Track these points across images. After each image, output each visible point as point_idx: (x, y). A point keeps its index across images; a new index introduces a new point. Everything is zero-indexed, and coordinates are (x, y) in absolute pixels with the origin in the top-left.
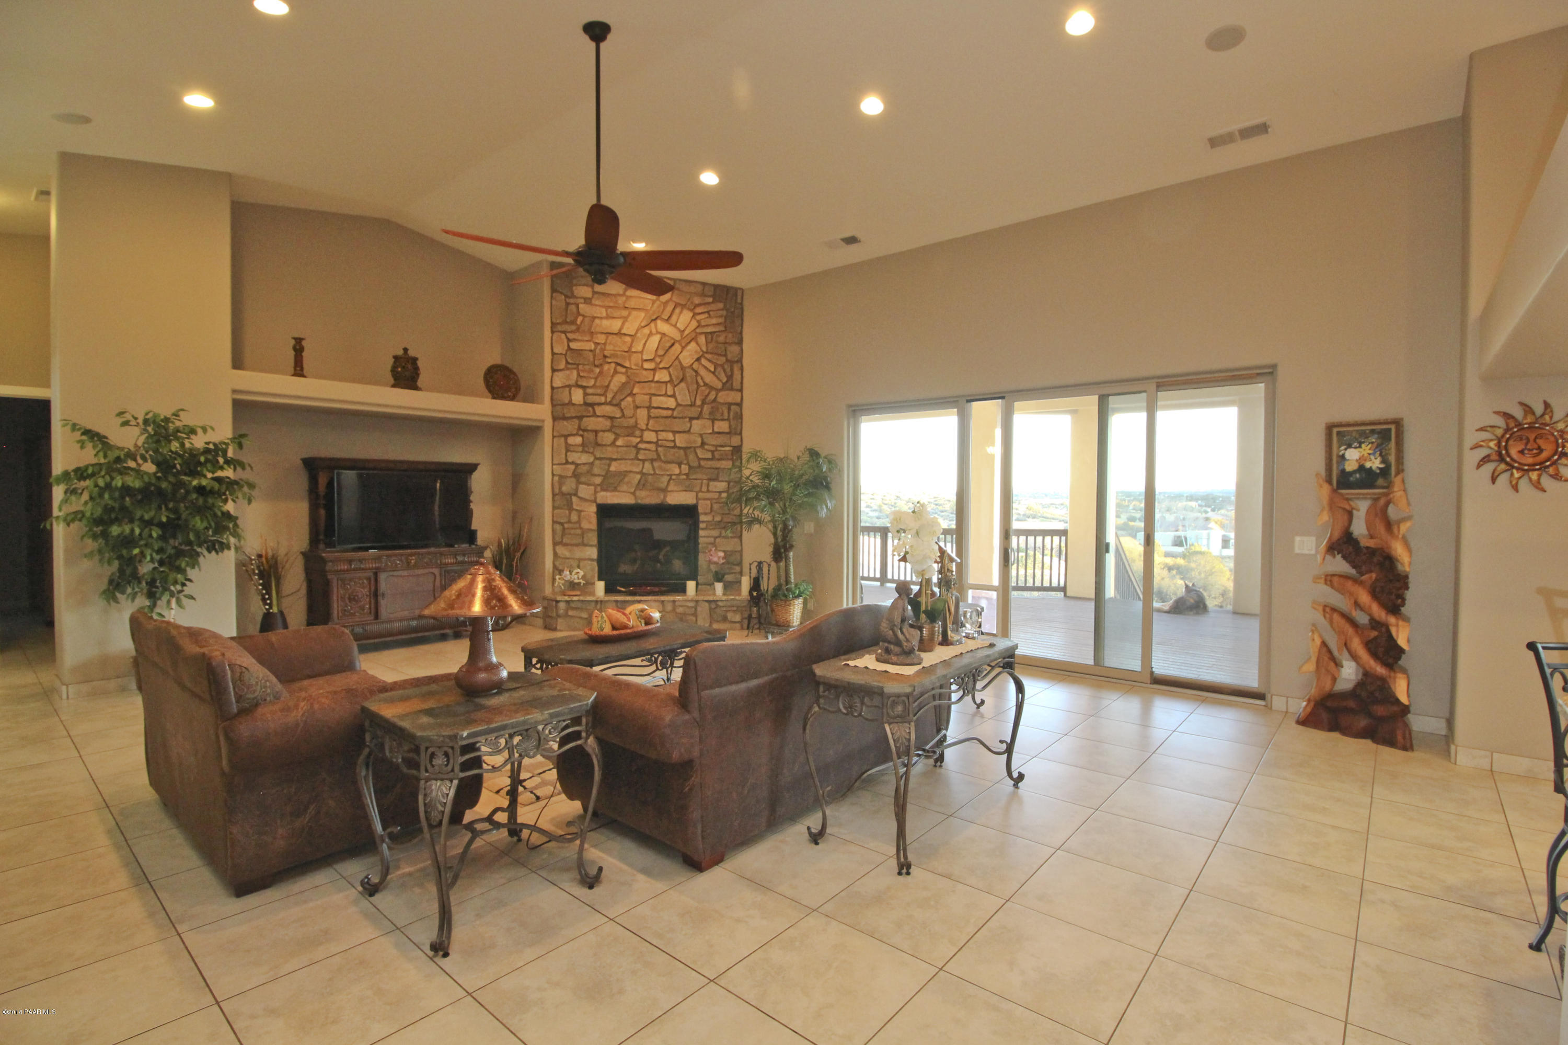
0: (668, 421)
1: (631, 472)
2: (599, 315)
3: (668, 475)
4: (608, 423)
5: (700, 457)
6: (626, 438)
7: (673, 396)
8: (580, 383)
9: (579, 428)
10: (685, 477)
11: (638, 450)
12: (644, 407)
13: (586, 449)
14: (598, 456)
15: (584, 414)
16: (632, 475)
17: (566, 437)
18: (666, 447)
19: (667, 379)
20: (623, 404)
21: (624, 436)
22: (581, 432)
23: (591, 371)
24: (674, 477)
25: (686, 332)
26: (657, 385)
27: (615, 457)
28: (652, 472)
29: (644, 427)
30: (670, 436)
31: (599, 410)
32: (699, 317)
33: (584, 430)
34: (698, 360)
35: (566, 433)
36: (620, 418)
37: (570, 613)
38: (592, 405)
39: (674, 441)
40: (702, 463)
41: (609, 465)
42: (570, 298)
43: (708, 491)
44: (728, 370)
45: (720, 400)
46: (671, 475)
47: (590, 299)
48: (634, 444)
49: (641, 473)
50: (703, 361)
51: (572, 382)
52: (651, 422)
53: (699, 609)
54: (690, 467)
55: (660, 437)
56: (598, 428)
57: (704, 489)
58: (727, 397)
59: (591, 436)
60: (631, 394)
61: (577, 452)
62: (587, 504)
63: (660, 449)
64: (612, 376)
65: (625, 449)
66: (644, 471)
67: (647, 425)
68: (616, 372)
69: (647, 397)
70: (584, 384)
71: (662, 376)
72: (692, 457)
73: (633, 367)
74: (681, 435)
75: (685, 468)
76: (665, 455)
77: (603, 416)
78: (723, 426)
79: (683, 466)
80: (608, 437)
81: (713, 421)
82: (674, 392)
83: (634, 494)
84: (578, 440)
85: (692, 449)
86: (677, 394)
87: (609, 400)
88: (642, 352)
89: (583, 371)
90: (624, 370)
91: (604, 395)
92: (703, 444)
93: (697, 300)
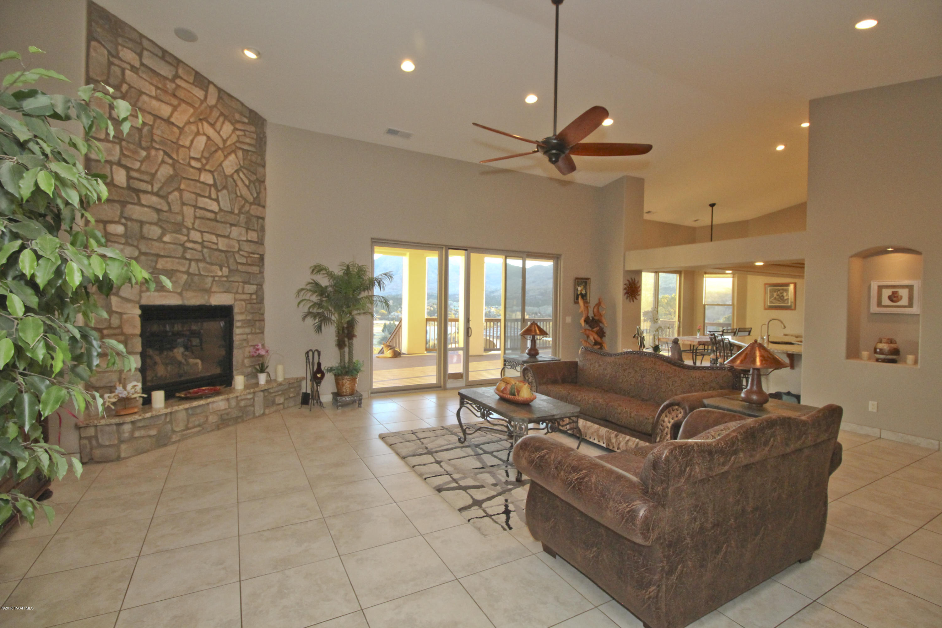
0: (214, 224)
1: (177, 271)
2: (147, 92)
3: (212, 276)
4: (154, 216)
5: (238, 261)
6: (174, 235)
7: (217, 200)
8: (124, 162)
9: (122, 216)
10: (225, 279)
11: (186, 249)
12: (190, 205)
13: (130, 241)
14: (143, 250)
15: (128, 200)
16: (178, 274)
17: (105, 223)
18: (211, 248)
19: (211, 182)
20: (171, 197)
21: (171, 232)
22: (123, 221)
23: (135, 152)
24: (217, 279)
25: (229, 143)
26: (202, 185)
27: (162, 254)
28: (197, 273)
29: (190, 226)
30: (214, 239)
31: (145, 199)
32: (239, 133)
33: (128, 219)
34: (237, 171)
35: (106, 219)
36: (166, 212)
37: (137, 434)
38: (137, 191)
39: (217, 244)
40: (240, 267)
41: (156, 262)
42: (113, 56)
43: (243, 293)
44: (258, 189)
45: (252, 212)
46: (214, 277)
47: (138, 69)
48: (182, 243)
49: (188, 273)
50: (241, 174)
51: (115, 158)
52: (197, 221)
53: (256, 399)
54: (230, 271)
55: (205, 239)
56: (144, 219)
57: (240, 290)
58: (255, 210)
59: (135, 227)
60: (179, 189)
61: (120, 243)
62: (129, 305)
63: (205, 250)
64: (160, 165)
65: (172, 246)
66: (191, 271)
67: (193, 224)
68: (163, 162)
69: (193, 196)
70: (129, 165)
71: (207, 178)
72: (231, 261)
73: (181, 161)
74: (223, 239)
75: (225, 271)
76: (210, 257)
77: (149, 207)
78: (253, 236)
79: (224, 269)
80: (155, 231)
81: (248, 229)
82: (218, 197)
83: (180, 294)
84: (120, 229)
85: (232, 253)
86: (220, 199)
87: (155, 190)
88: (189, 148)
89: (126, 149)
90: (170, 161)
91: (151, 183)
92: (240, 249)
93: (237, 117)
